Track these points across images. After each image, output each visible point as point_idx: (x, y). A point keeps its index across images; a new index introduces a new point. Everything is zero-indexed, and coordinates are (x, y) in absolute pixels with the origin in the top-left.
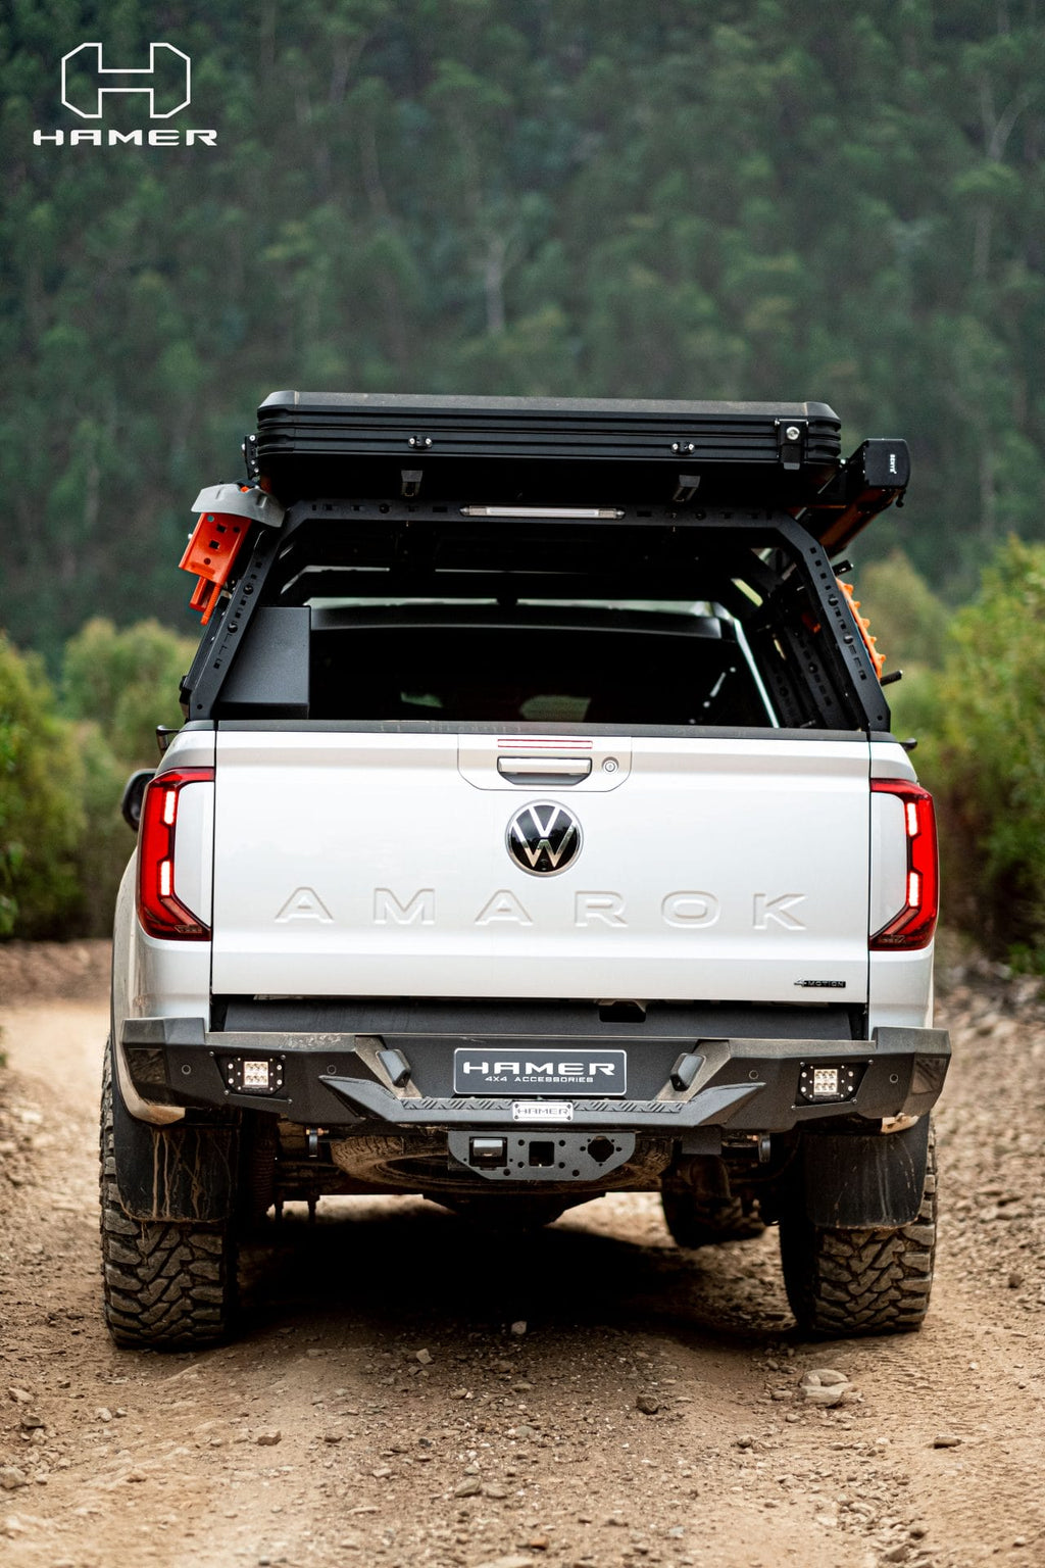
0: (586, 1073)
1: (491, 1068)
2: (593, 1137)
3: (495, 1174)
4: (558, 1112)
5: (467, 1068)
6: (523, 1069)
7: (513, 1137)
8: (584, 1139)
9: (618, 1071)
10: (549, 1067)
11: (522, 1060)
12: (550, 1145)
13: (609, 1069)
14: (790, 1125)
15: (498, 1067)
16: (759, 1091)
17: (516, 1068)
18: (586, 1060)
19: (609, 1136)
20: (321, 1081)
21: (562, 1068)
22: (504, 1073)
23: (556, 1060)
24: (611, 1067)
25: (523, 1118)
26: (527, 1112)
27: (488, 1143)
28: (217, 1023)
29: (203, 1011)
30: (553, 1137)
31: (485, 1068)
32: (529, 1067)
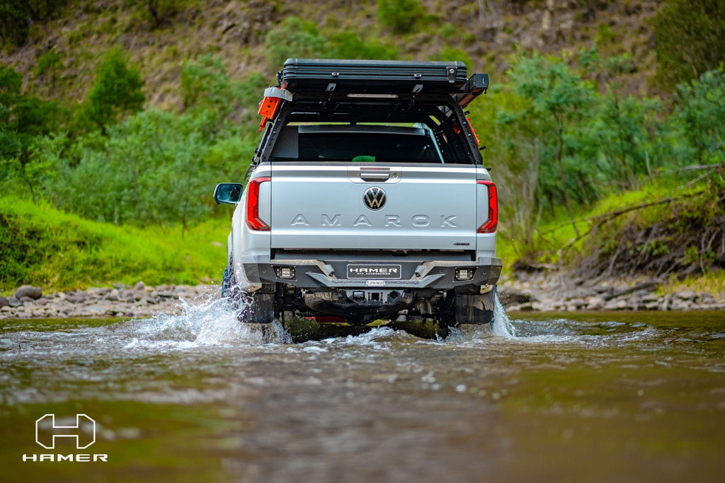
0: (388, 272)
1: (359, 270)
2: (391, 291)
3: (360, 303)
4: (381, 283)
5: (351, 270)
6: (368, 270)
7: (367, 292)
8: (389, 292)
9: (398, 271)
10: (377, 270)
11: (368, 268)
12: (378, 294)
13: (395, 270)
14: (453, 287)
15: (361, 270)
16: (443, 277)
17: (366, 270)
18: (388, 268)
19: (396, 291)
20: (307, 275)
21: (381, 270)
22: (362, 272)
23: (379, 268)
24: (396, 270)
25: (370, 285)
26: (370, 283)
27: (358, 294)
28: (272, 257)
29: (268, 253)
30: (379, 292)
31: (357, 270)
32: (370, 270)
